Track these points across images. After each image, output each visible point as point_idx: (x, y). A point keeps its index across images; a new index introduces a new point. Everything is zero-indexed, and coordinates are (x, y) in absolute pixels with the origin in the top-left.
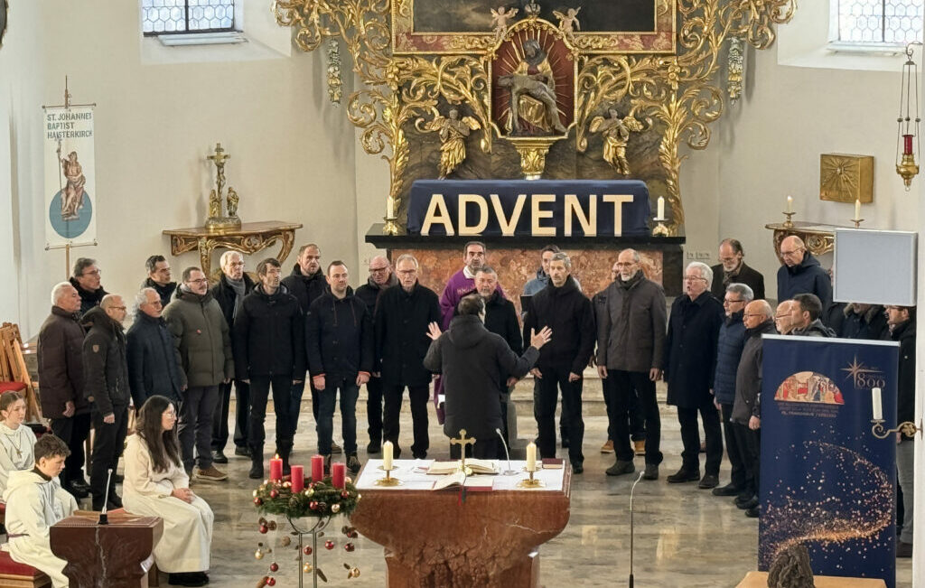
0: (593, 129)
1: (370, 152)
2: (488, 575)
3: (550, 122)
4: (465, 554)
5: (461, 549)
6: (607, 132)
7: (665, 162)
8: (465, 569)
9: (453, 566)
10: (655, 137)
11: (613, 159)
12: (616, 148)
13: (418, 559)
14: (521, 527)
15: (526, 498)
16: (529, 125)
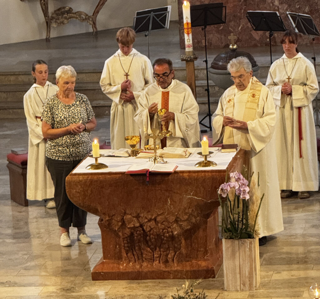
2: (173, 234)
4: (155, 219)
5: (152, 215)
8: (155, 231)
9: (147, 228)
13: (120, 224)
14: (196, 198)
15: (198, 176)
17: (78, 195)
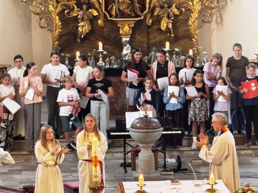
0: (156, 14)
1: (42, 27)
3: (134, 11)
6: (162, 15)
7: (191, 30)
10: (186, 17)
11: (166, 29)
12: (167, 23)
16: (124, 12)
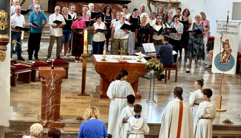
13: (112, 79)
14: (138, 72)
15: (139, 65)
17: (99, 69)
